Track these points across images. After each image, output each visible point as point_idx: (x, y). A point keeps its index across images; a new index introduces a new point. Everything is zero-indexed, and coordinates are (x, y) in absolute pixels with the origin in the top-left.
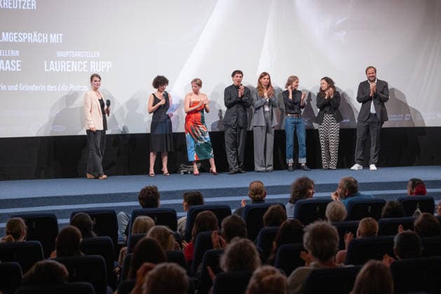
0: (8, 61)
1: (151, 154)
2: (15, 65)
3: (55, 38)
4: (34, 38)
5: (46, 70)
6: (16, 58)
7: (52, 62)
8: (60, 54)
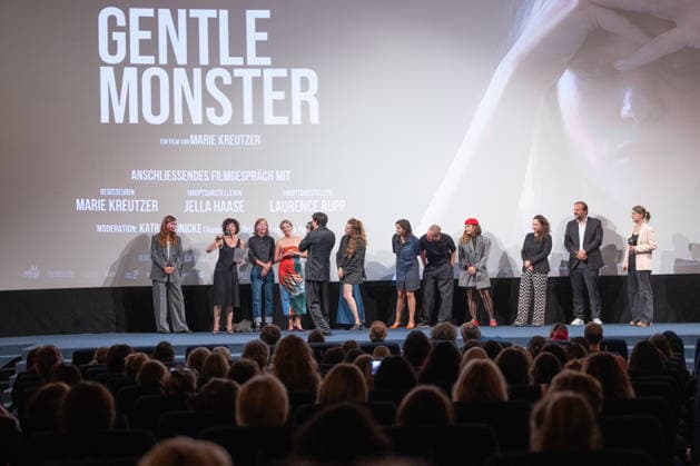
0: (230, 202)
1: (215, 307)
2: (238, 205)
3: (281, 176)
4: (258, 176)
5: (272, 210)
6: (238, 198)
7: (278, 202)
8: (287, 193)
